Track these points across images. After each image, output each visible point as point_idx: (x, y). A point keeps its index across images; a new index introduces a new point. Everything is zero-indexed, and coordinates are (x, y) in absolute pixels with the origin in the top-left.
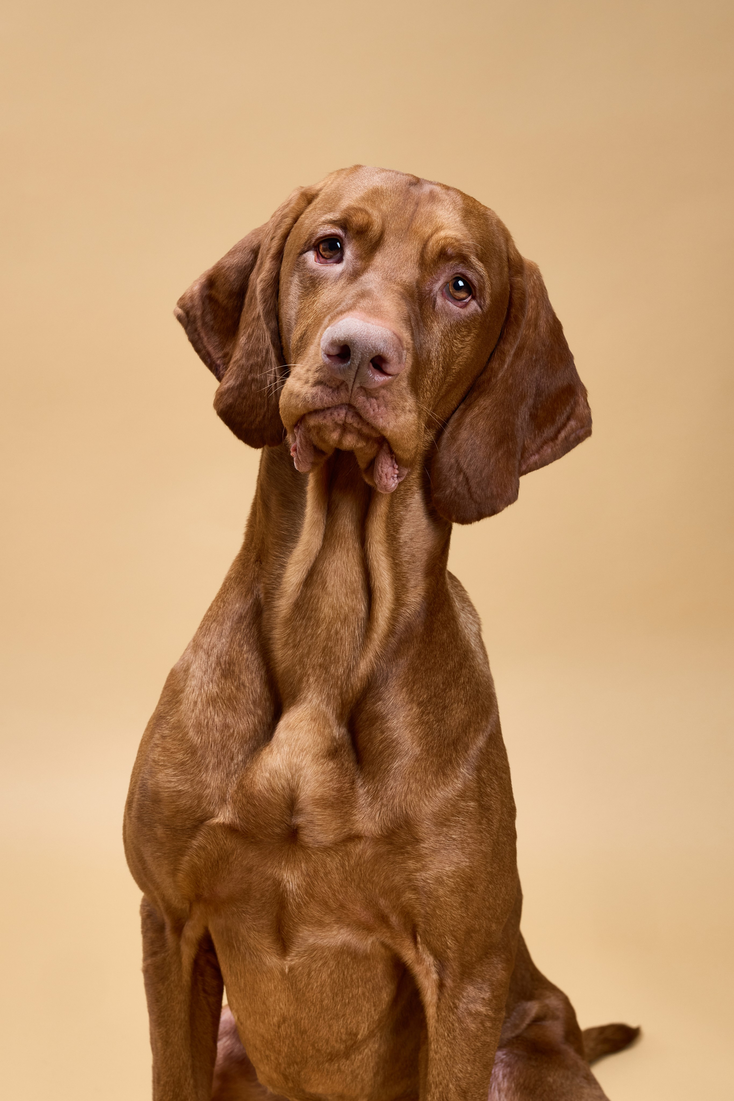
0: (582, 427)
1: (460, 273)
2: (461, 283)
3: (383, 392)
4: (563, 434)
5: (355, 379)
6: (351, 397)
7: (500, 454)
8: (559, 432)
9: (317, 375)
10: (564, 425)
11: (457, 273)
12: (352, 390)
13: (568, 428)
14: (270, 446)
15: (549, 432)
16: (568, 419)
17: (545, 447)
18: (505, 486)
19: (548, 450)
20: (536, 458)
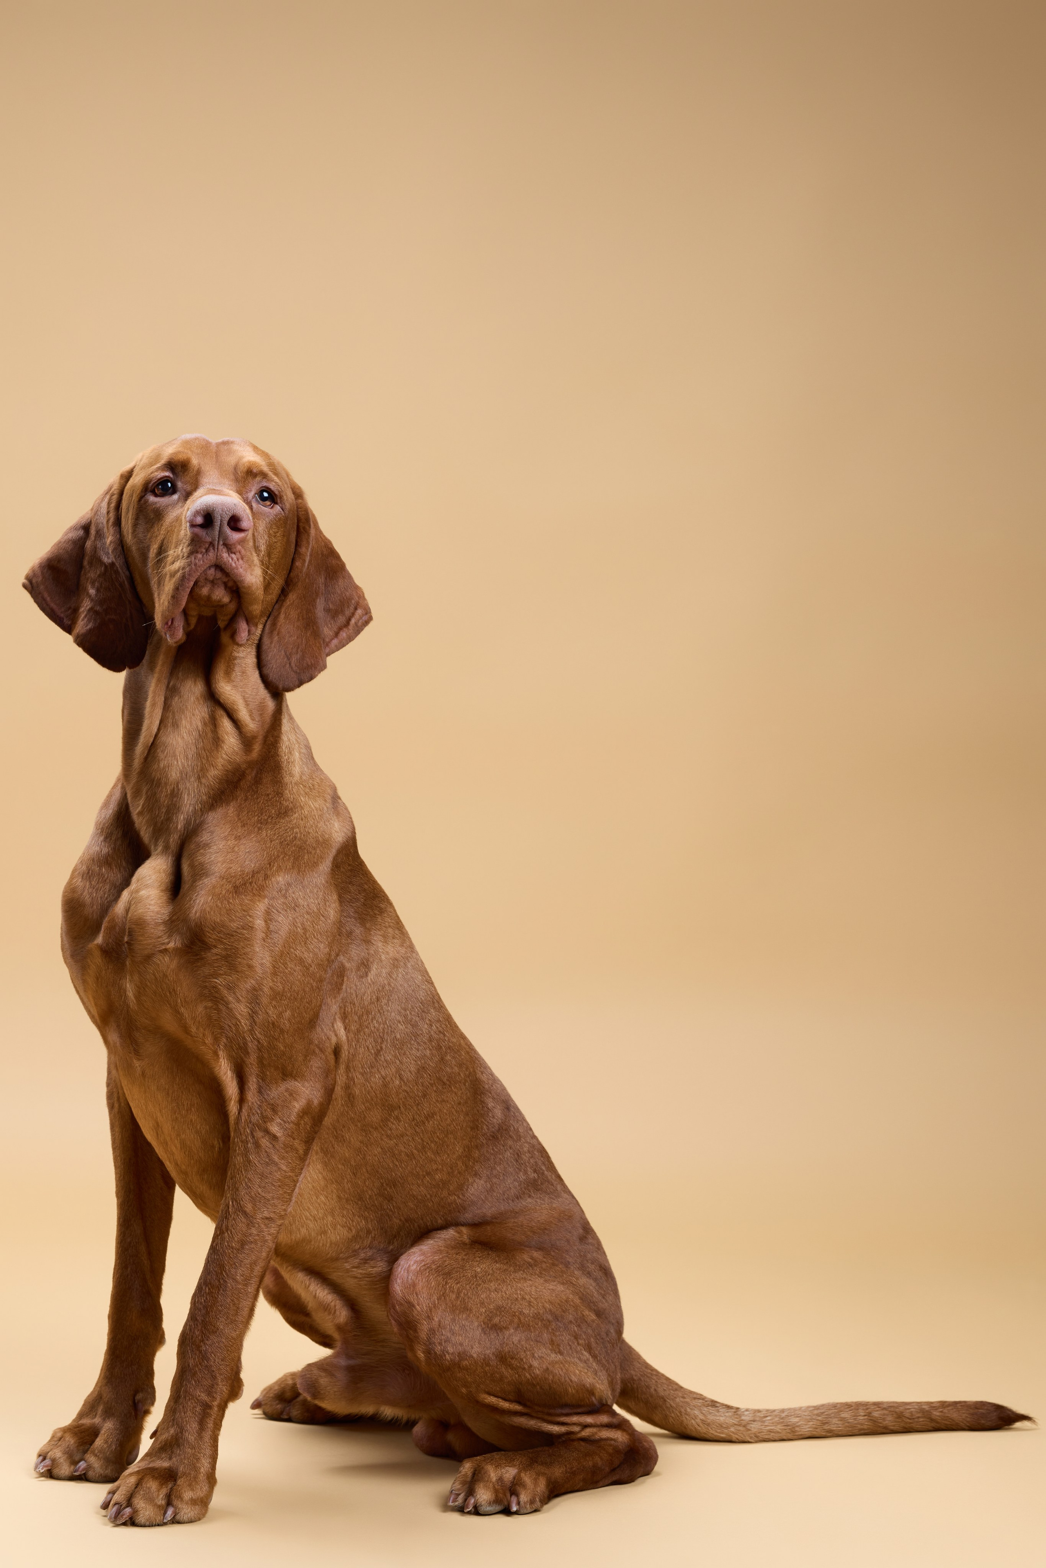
0: (366, 614)
1: (265, 487)
2: (266, 494)
3: (239, 547)
4: (353, 621)
5: (218, 538)
6: (217, 556)
7: (308, 634)
8: (349, 620)
9: (189, 548)
10: (353, 614)
11: (262, 487)
12: (217, 549)
13: (357, 616)
14: (130, 668)
15: (341, 619)
16: (356, 609)
17: (341, 633)
18: (316, 658)
19: (343, 634)
20: (335, 642)
